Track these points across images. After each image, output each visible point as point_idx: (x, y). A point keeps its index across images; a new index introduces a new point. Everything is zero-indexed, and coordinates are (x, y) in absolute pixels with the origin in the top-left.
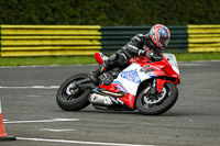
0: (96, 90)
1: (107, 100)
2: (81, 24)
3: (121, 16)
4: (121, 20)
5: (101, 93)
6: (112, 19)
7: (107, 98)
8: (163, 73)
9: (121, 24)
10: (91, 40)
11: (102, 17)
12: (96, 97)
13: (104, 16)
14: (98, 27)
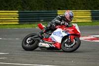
0: (41, 41)
1: (47, 46)
2: (10, 10)
3: (28, 6)
4: (28, 8)
5: (44, 42)
6: (24, 8)
7: (47, 44)
8: (73, 33)
9: (27, 10)
10: (14, 17)
11: (19, 7)
12: (42, 44)
13: (20, 6)
14: (17, 11)
